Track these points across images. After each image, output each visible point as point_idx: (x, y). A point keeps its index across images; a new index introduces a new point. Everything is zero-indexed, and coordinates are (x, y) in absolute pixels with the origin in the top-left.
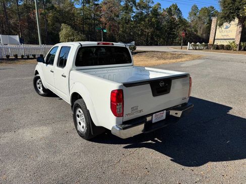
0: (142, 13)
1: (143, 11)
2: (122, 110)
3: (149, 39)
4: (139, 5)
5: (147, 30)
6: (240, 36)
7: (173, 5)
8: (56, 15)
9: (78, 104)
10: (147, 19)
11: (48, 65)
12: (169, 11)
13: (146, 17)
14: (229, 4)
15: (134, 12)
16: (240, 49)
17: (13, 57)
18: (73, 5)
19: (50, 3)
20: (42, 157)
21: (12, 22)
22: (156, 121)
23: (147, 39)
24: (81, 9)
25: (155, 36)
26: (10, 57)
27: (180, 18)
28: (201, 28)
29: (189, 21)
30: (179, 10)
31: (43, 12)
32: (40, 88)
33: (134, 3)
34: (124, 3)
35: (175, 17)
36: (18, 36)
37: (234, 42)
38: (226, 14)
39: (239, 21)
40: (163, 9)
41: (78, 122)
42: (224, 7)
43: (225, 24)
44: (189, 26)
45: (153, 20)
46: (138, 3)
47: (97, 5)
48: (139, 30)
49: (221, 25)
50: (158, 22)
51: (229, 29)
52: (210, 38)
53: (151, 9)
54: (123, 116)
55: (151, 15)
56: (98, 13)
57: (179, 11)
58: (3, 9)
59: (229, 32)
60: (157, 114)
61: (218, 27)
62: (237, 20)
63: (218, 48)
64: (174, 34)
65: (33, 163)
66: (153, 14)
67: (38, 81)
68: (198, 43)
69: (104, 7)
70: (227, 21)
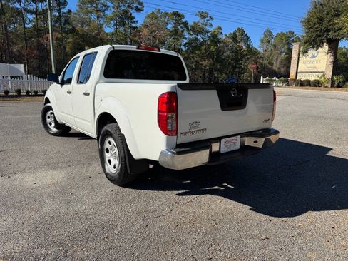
0: (196, 40)
1: (199, 37)
2: (175, 125)
3: (207, 75)
4: (193, 28)
5: (203, 63)
6: (331, 68)
7: (239, 29)
8: (78, 40)
9: (107, 131)
10: (203, 48)
11: (65, 86)
12: (234, 37)
13: (202, 44)
14: (315, 24)
15: (186, 39)
16: (333, 86)
17: (15, 94)
18: (101, 27)
19: (70, 24)
20: (49, 207)
21: (15, 48)
22: (227, 150)
23: (204, 75)
24: (113, 34)
25: (215, 71)
26: (10, 94)
27: (248, 46)
28: (277, 59)
29: (261, 50)
30: (246, 36)
31: (59, 36)
32: (51, 124)
33: (185, 26)
34: (171, 26)
35: (242, 44)
36: (22, 65)
37: (324, 76)
38: (311, 37)
39: (329, 47)
40: (226, 35)
41: (107, 159)
42: (309, 29)
43: (311, 52)
44: (261, 57)
45: (212, 48)
46: (192, 26)
47: (135, 28)
48: (193, 63)
49: (305, 52)
50: (219, 52)
51: (316, 58)
52: (291, 71)
53: (209, 34)
54: (176, 135)
55: (209, 42)
56: (137, 38)
57: (246, 38)
58: (4, 32)
59: (317, 62)
60: (227, 139)
61: (301, 55)
62: (326, 47)
63: (302, 84)
64: (240, 68)
65: (34, 215)
66: (212, 41)
67: (49, 114)
68: (275, 78)
69: (145, 32)
70: (313, 47)
